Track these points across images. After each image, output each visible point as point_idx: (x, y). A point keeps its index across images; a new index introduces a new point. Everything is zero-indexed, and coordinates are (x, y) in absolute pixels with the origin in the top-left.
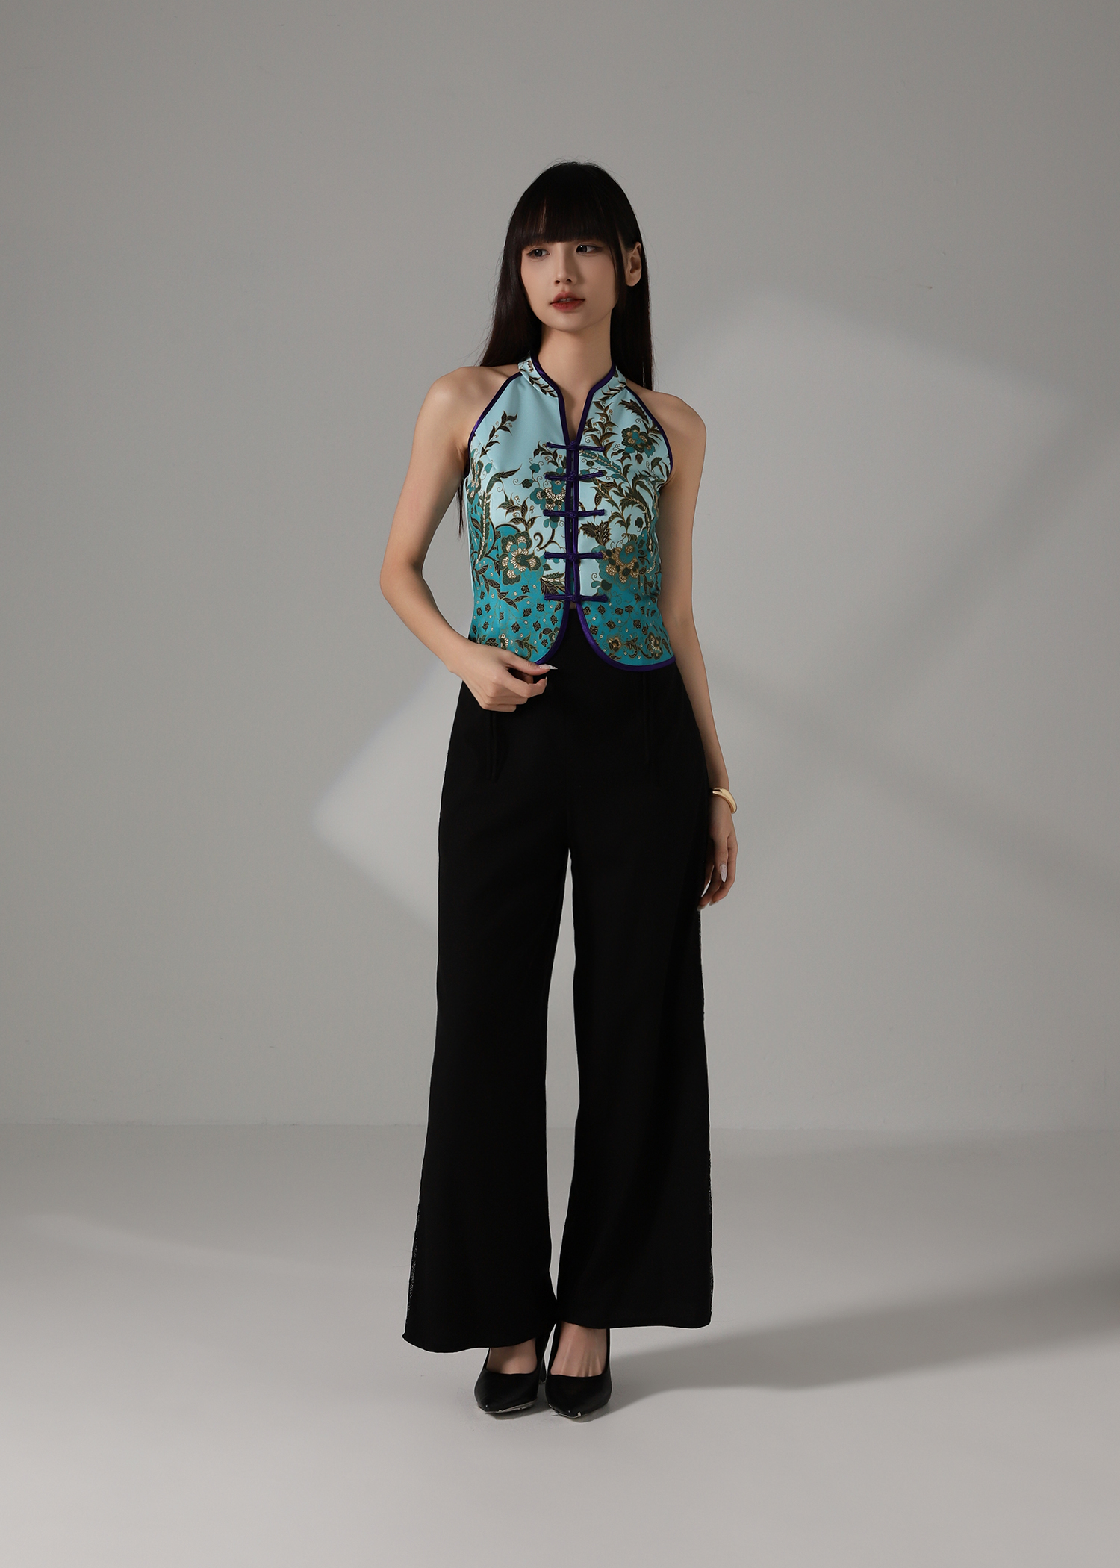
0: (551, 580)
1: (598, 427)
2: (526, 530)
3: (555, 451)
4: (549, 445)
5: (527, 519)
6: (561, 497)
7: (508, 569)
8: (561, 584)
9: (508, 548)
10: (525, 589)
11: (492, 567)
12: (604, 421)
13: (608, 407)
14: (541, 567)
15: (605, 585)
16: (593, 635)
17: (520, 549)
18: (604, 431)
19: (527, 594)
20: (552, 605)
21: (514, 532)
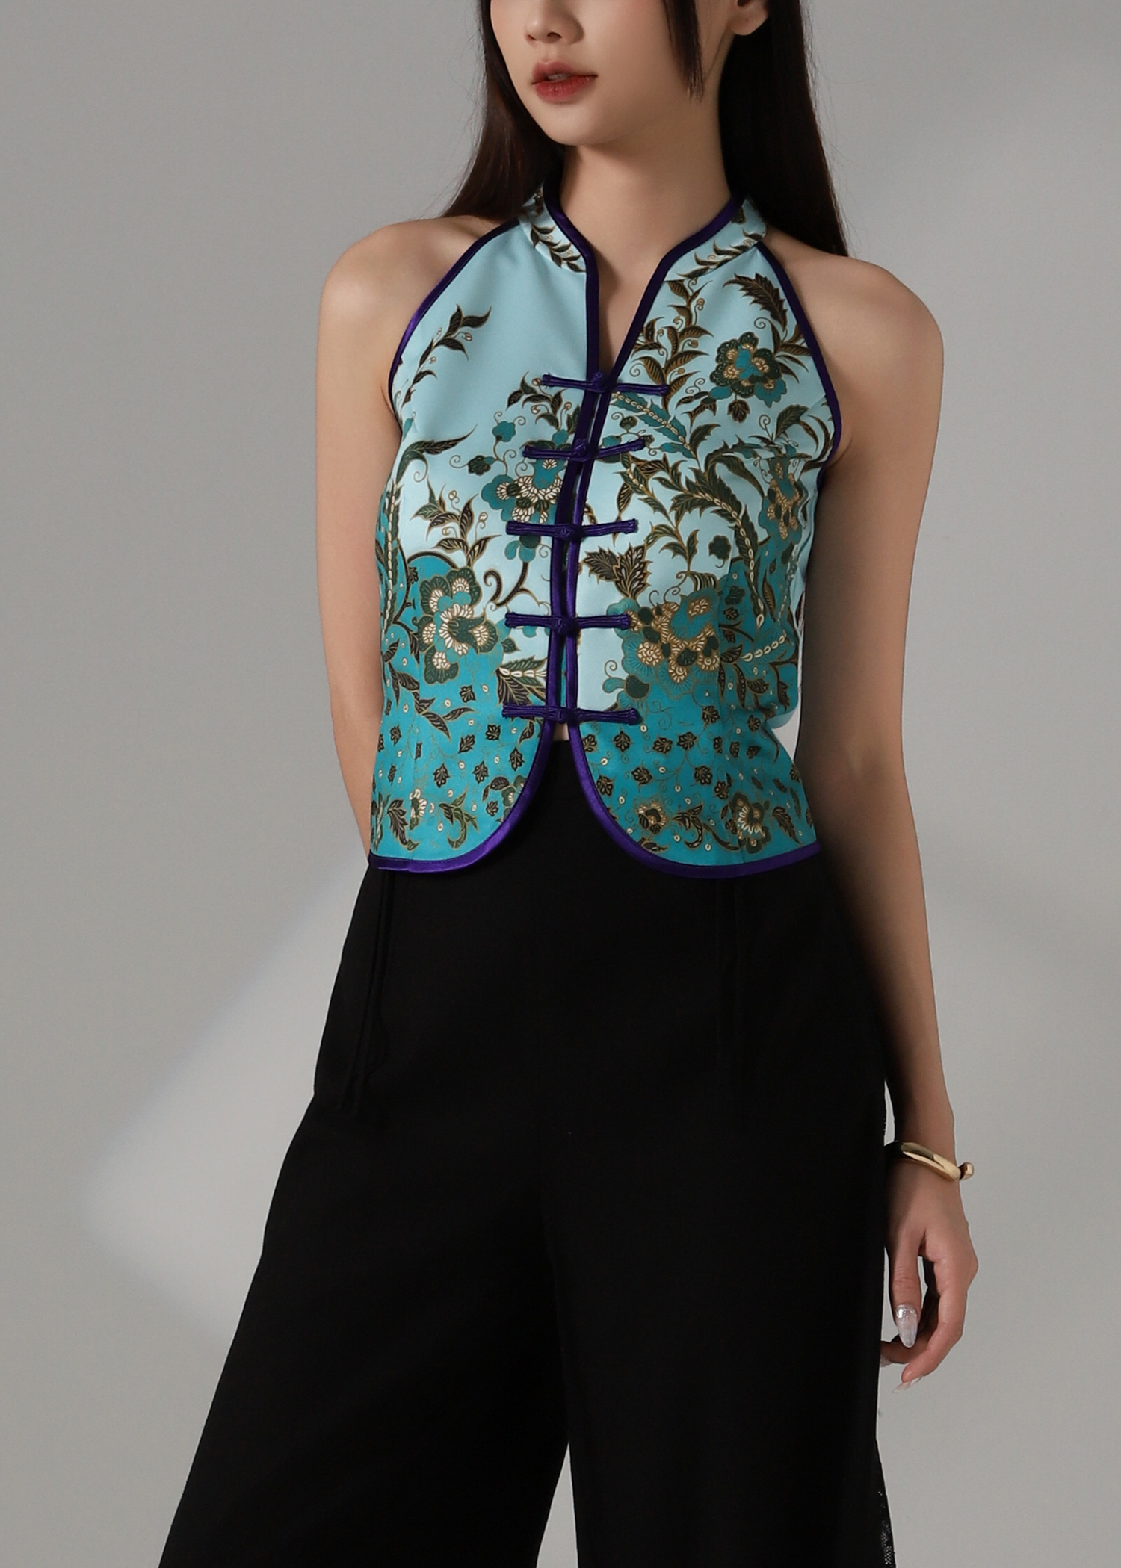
0: (518, 674)
1: (665, 341)
2: (469, 563)
3: (558, 396)
4: (548, 380)
5: (471, 539)
6: (551, 494)
7: (434, 650)
8: (538, 683)
9: (433, 604)
10: (468, 694)
11: (405, 645)
12: (680, 327)
13: (698, 292)
14: (499, 647)
15: (635, 687)
16: (604, 797)
17: (456, 607)
18: (675, 347)
19: (471, 704)
20: (515, 728)
21: (444, 570)
